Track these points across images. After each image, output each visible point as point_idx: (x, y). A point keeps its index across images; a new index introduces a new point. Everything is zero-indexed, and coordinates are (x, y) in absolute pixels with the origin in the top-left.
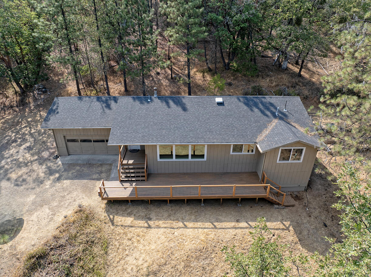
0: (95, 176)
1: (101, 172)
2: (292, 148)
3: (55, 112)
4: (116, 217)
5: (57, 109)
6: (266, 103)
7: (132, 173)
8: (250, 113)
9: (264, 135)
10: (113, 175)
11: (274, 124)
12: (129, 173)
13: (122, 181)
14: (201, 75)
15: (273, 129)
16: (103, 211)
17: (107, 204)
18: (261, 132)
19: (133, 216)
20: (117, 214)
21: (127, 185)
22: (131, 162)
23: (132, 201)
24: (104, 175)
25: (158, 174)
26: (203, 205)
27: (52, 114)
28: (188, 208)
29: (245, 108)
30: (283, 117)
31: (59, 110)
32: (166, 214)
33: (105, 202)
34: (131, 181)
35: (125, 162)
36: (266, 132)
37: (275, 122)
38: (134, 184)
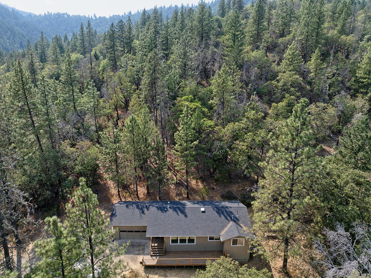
0: (136, 253)
1: (140, 250)
2: (238, 239)
3: (114, 215)
4: (149, 275)
5: (116, 213)
6: (228, 211)
7: (157, 251)
8: (219, 217)
9: (224, 231)
10: (146, 252)
11: (230, 224)
12: (155, 251)
13: (151, 256)
14: (195, 181)
15: (230, 228)
16: (143, 272)
17: (144, 268)
18: (223, 229)
19: (158, 274)
20: (150, 274)
21: (154, 258)
22: (156, 245)
23: (157, 267)
24: (141, 252)
25: (170, 252)
26: (193, 269)
27: (113, 216)
28: (186, 271)
29: (217, 214)
30: (236, 220)
31: (117, 214)
32: (174, 274)
33: (144, 267)
34: (157, 255)
35: (153, 245)
36: (226, 229)
37: (231, 223)
38: (158, 257)
